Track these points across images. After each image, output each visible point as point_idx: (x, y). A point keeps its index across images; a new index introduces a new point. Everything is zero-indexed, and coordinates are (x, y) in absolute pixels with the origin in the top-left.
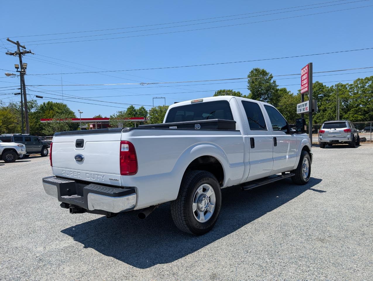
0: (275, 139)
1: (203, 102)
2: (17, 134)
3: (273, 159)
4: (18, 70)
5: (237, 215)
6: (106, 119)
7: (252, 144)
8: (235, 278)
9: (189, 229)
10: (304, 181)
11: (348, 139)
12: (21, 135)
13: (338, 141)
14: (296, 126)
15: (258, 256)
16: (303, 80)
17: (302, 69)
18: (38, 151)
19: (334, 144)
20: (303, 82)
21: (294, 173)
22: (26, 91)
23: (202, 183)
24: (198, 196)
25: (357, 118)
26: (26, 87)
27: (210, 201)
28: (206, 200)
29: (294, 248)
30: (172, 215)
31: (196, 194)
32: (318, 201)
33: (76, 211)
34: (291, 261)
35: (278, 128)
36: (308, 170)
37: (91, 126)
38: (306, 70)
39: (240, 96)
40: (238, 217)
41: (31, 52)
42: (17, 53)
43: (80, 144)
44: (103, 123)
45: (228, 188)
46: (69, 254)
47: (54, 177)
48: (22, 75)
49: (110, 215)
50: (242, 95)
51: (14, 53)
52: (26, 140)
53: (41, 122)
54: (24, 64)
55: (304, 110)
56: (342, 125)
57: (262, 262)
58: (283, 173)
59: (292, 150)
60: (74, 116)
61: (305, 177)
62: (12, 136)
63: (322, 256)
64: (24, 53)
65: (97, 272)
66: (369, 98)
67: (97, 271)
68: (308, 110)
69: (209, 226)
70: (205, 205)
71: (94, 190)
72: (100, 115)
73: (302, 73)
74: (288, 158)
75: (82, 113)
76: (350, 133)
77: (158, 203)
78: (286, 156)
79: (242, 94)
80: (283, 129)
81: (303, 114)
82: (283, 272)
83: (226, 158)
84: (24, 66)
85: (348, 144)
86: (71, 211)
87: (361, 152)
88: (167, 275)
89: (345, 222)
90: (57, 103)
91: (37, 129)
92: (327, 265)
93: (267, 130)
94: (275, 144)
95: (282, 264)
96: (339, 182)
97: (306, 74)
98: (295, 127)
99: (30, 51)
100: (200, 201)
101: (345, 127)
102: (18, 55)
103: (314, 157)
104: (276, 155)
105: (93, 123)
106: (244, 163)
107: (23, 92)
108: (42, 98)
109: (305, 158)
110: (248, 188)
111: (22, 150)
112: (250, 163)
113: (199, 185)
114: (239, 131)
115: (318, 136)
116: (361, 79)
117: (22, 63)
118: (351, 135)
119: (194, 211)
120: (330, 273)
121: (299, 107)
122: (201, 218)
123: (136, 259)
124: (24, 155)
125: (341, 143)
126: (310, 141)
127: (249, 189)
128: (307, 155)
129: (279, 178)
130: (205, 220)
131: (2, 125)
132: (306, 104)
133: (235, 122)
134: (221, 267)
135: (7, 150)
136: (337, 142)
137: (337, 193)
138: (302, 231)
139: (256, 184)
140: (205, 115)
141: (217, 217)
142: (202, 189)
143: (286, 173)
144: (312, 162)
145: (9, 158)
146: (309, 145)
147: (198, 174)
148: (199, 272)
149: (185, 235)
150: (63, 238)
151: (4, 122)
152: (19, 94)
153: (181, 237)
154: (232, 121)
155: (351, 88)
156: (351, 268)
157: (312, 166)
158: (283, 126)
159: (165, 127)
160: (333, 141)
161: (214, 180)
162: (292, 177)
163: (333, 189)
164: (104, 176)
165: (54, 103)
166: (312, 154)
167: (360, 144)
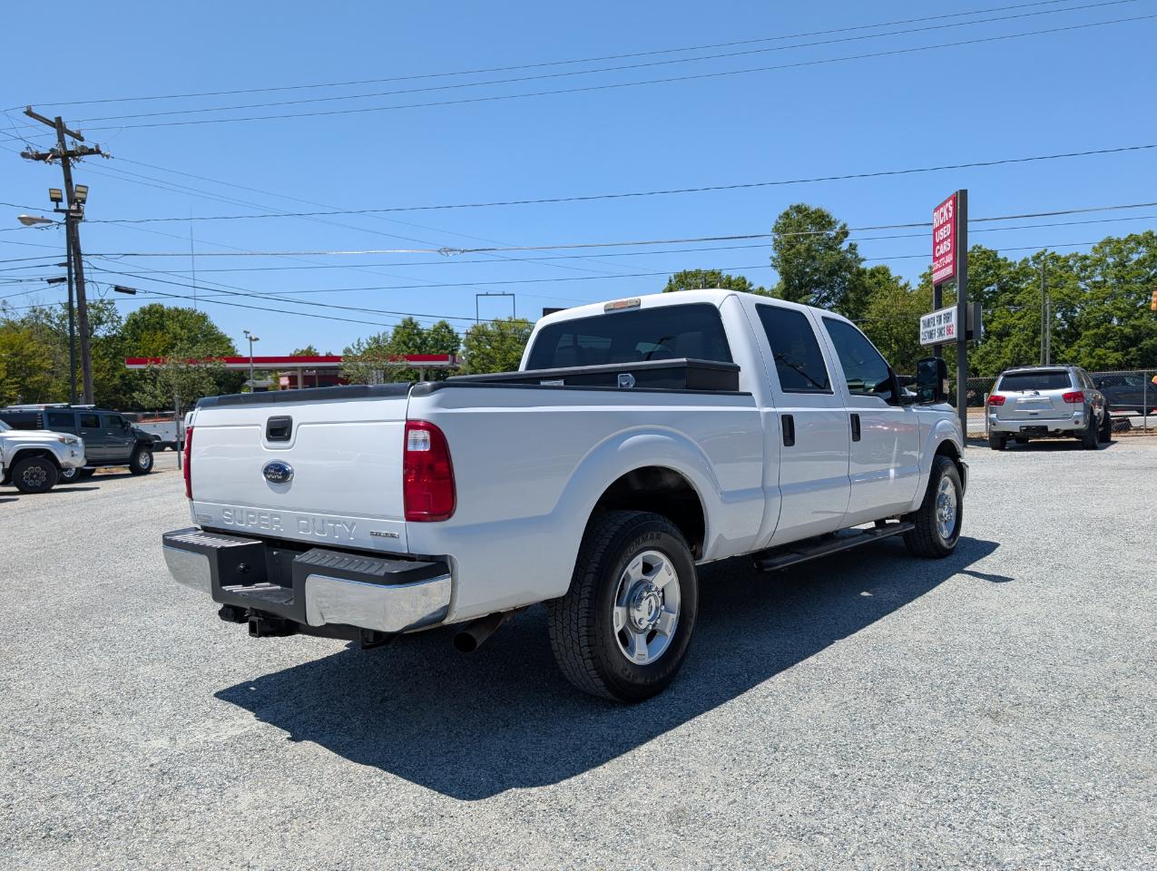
0: (855, 419)
1: (642, 307)
2: (58, 405)
3: (849, 480)
4: (60, 208)
5: (744, 644)
6: (329, 358)
7: (788, 434)
8: (741, 820)
9: (602, 683)
10: (941, 546)
11: (1077, 423)
12: (68, 407)
13: (1046, 428)
14: (920, 382)
15: (809, 759)
16: (937, 241)
17: (937, 209)
18: (121, 457)
19: (1035, 437)
20: (938, 247)
21: (912, 523)
22: (85, 270)
23: (640, 547)
24: (629, 586)
25: (1104, 360)
26: (84, 258)
27: (663, 603)
28: (652, 598)
29: (912, 736)
30: (552, 642)
31: (624, 579)
32: (983, 604)
33: (268, 629)
34: (903, 773)
35: (863, 387)
36: (953, 513)
37: (284, 381)
38: (947, 212)
39: (744, 290)
40: (745, 651)
41: (98, 152)
42: (56, 154)
43: (279, 430)
44: (322, 373)
45: (716, 565)
46: (248, 756)
47: (197, 529)
48: (72, 222)
49: (371, 639)
50: (751, 289)
51: (49, 154)
52: (85, 425)
53: (128, 367)
54: (79, 189)
55: (941, 334)
56: (1058, 380)
57: (819, 777)
58: (880, 523)
59: (906, 453)
60: (229, 350)
61: (945, 534)
62: (41, 412)
63: (993, 760)
64: (80, 155)
65: (335, 807)
66: (1140, 298)
67: (337, 804)
68: (954, 335)
69: (661, 676)
70: (649, 613)
71: (327, 565)
72: (310, 348)
73: (935, 220)
74: (896, 477)
75: (257, 339)
76: (1080, 406)
77: (514, 606)
78: (886, 473)
79: (751, 285)
80: (879, 389)
81: (938, 347)
82: (882, 803)
83: (710, 475)
84: (77, 195)
85: (1074, 439)
86: (253, 631)
87: (1115, 463)
88: (542, 813)
89: (1064, 664)
90: (176, 309)
91: (116, 390)
92: (1010, 784)
93: (832, 393)
94: (857, 435)
95: (879, 781)
96: (1047, 551)
97: (949, 225)
98: (915, 386)
99: (97, 146)
100: (633, 601)
101: (1068, 385)
102: (59, 160)
103: (971, 474)
104: (857, 469)
105: (289, 373)
106: (764, 491)
107: (74, 276)
108: (133, 292)
109: (945, 479)
110: (777, 565)
111: (73, 456)
112: (781, 490)
113: (634, 552)
114: (750, 394)
115: (984, 415)
116: (1115, 239)
117: (71, 185)
118: (1085, 411)
119: (617, 630)
120: (1016, 806)
121: (928, 324)
122: (637, 651)
123: (449, 769)
124: (77, 469)
125: (1056, 434)
126: (959, 427)
127: (780, 566)
128: (951, 470)
129: (868, 535)
130: (649, 657)
131: (7, 377)
132: (948, 317)
133: (738, 369)
134: (699, 791)
135: (26, 456)
136: (1043, 430)
137: (1038, 583)
138: (935, 691)
139: (798, 553)
140: (644, 347)
141: (685, 647)
142: (641, 566)
143: (887, 521)
144: (967, 493)
145: (31, 478)
146: (956, 438)
147: (630, 521)
148: (637, 804)
149: (592, 701)
150: (226, 712)
151: (12, 371)
152: (63, 280)
153: (580, 709)
154: (730, 364)
155: (1084, 269)
156: (1077, 791)
157: (966, 501)
158: (880, 381)
159: (530, 382)
160: (1029, 428)
161: (676, 538)
162: (906, 535)
163: (1028, 569)
164: (354, 524)
165: (169, 310)
166: (968, 467)
167: (1112, 439)
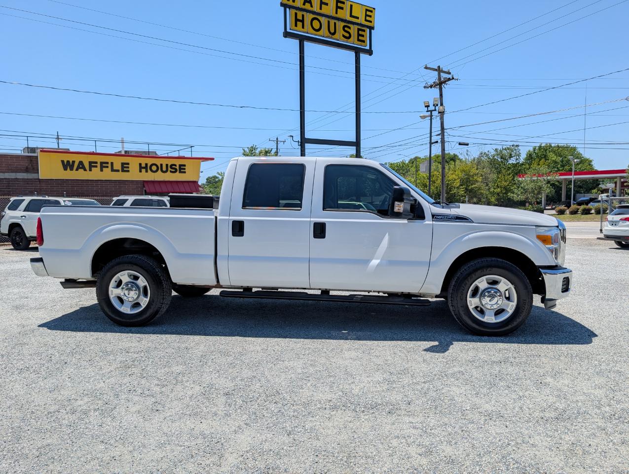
0: (321, 225)
3: (308, 260)
4: (429, 110)
7: (237, 230)
41: (453, 78)
42: (436, 84)
51: (433, 85)
64: (446, 82)
70: (129, 295)
93: (300, 210)
94: (319, 235)
102: (438, 86)
106: (216, 257)
108: (467, 144)
112: (229, 258)
119: (112, 296)
130: (131, 311)
142: (126, 276)
152: (436, 142)
